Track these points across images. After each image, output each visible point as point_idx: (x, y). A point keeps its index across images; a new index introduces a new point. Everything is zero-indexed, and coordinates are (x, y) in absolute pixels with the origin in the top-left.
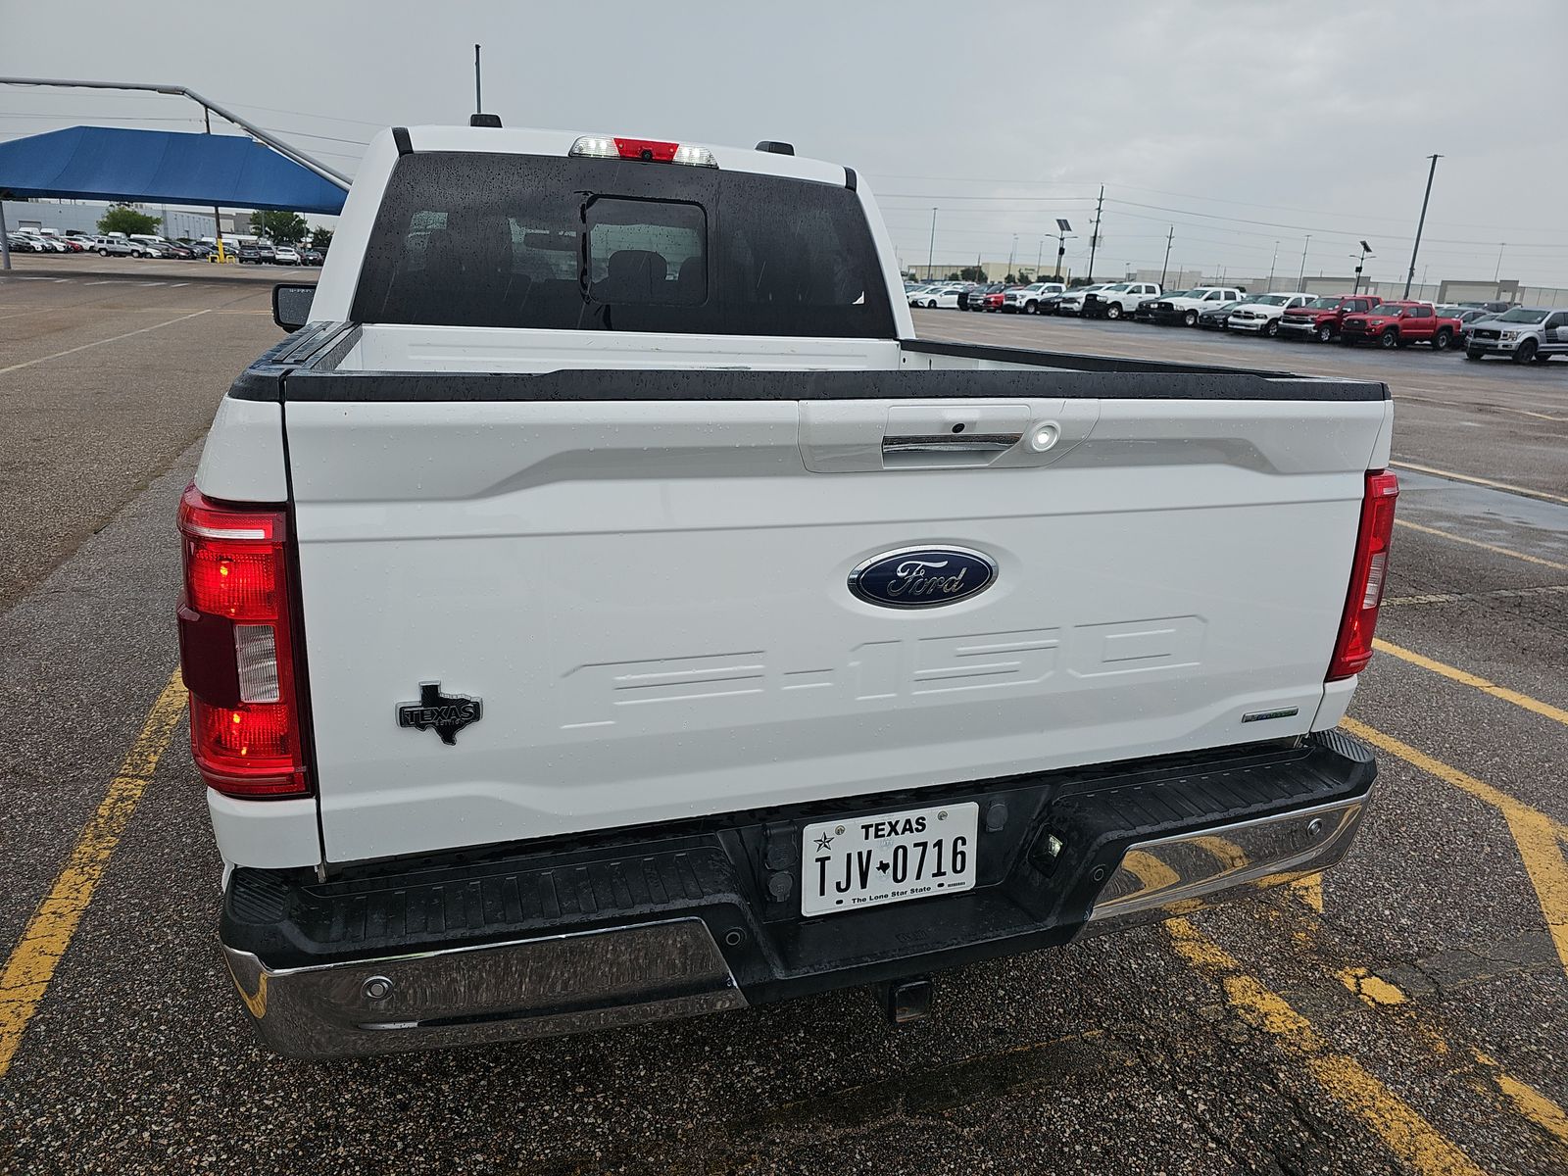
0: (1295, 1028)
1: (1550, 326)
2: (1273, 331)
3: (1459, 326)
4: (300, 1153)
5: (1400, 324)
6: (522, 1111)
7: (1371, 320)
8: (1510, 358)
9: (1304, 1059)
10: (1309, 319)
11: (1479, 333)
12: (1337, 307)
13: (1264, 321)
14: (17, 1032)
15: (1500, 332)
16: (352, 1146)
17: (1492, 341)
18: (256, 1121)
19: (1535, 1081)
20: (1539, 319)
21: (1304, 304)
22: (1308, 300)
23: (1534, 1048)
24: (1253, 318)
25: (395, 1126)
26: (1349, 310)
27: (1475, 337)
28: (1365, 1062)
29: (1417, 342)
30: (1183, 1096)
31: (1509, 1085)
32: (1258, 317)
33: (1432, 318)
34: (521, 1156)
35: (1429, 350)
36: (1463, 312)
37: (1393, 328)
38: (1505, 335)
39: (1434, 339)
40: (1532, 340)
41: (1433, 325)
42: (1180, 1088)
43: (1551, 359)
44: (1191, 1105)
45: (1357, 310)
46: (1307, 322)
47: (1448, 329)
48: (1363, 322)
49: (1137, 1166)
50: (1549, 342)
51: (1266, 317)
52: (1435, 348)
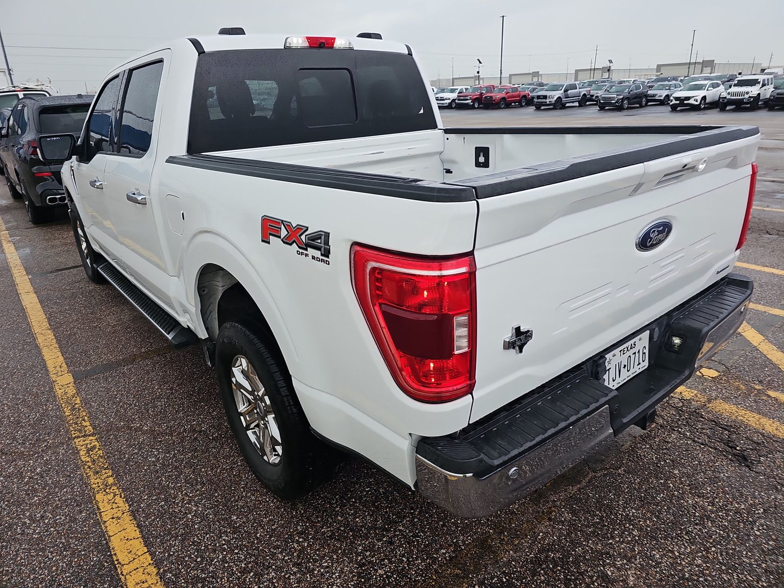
0: (694, 395)
1: (566, 91)
2: (454, 106)
3: (529, 95)
4: (363, 580)
5: (506, 96)
6: (443, 525)
7: (495, 96)
8: (552, 107)
9: (705, 405)
10: (468, 98)
11: (539, 97)
12: (479, 91)
13: (450, 101)
14: (157, 582)
15: (547, 96)
16: (384, 568)
17: (544, 100)
18: (328, 575)
19: (778, 390)
20: (561, 88)
21: (464, 91)
22: (466, 89)
23: (769, 378)
24: (444, 100)
25: (394, 552)
26: (484, 92)
27: (538, 99)
28: (724, 399)
29: (513, 104)
30: (680, 432)
31: (772, 393)
32: (446, 99)
33: (518, 92)
34: (460, 544)
35: (518, 107)
36: (529, 88)
37: (504, 98)
38: (549, 97)
39: (520, 102)
40: (559, 98)
41: (519, 96)
42: (676, 429)
43: (567, 105)
44: (684, 435)
45: (487, 92)
46: (468, 100)
47: (525, 96)
48: (491, 97)
49: (686, 463)
50: (566, 98)
51: (450, 99)
52: (521, 106)
